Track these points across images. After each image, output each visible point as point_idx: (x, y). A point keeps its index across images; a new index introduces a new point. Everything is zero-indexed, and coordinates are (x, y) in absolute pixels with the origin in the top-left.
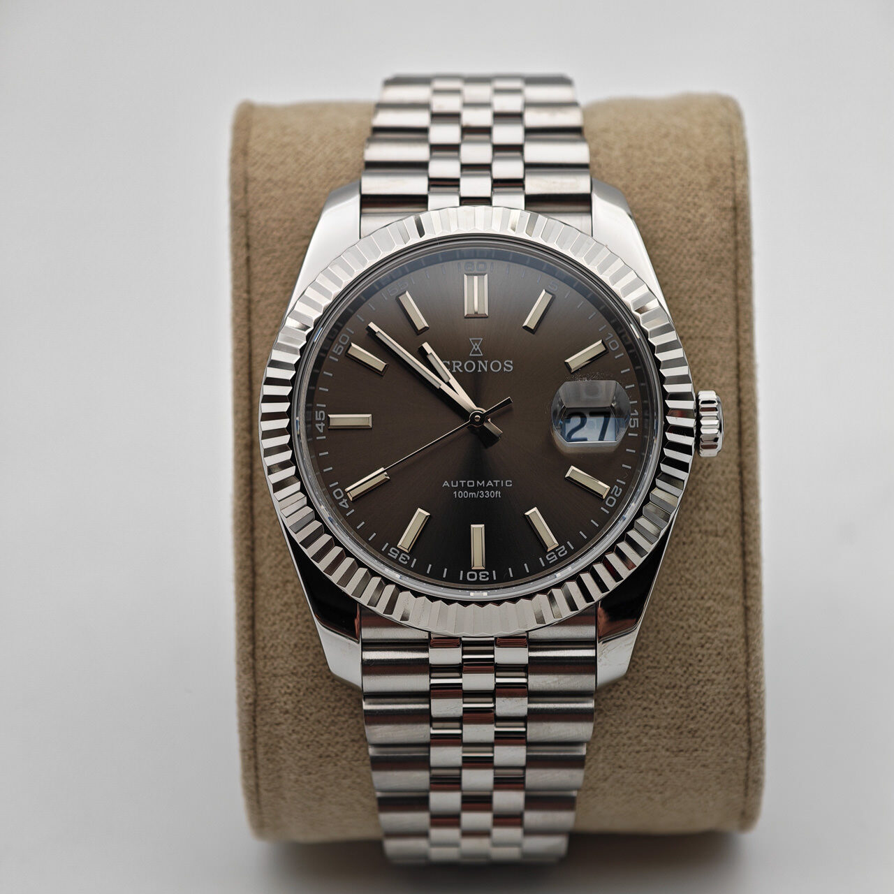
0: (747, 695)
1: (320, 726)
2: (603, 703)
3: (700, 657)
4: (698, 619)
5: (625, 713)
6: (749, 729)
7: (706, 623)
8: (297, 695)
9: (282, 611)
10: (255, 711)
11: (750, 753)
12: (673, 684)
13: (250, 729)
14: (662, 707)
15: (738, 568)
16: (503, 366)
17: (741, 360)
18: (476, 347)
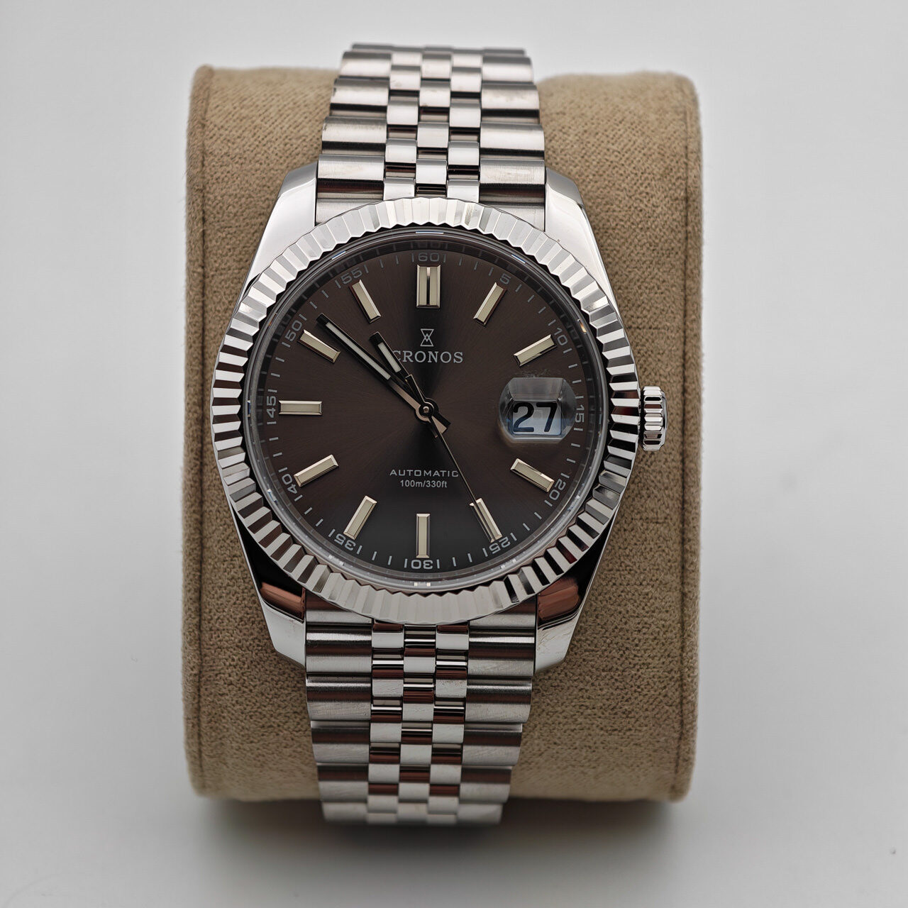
0: (681, 679)
1: (264, 697)
2: (541, 684)
3: (636, 641)
4: (636, 604)
5: (561, 694)
6: (682, 712)
7: (643, 609)
8: (241, 668)
9: (228, 585)
10: (199, 682)
11: (682, 734)
12: (609, 667)
13: (194, 699)
14: (598, 688)
15: (676, 555)
16: (453, 357)
17: (686, 350)
18: (427, 338)
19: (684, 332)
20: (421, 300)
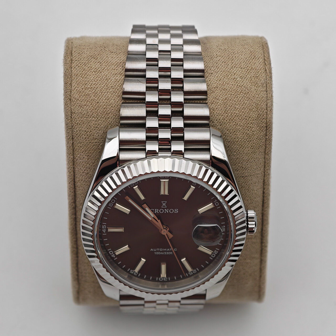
16: (174, 211)
17: (265, 179)
18: (164, 204)
19: (264, 173)
20: (162, 193)
